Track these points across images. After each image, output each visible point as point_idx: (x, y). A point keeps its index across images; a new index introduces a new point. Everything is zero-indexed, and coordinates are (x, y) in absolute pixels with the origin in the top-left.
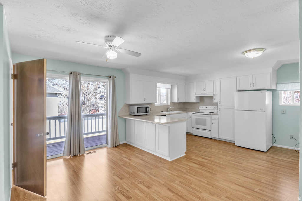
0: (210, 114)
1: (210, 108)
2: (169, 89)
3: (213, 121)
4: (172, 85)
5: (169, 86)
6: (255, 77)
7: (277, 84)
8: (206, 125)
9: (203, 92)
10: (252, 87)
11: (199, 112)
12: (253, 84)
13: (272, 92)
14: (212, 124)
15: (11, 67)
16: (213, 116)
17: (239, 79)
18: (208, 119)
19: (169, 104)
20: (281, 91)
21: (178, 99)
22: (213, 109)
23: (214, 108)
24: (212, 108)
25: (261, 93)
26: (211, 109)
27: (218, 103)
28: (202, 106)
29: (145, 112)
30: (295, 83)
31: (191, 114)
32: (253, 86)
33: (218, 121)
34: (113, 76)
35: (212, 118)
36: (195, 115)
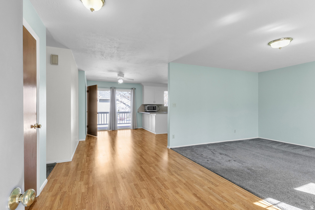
15: (87, 87)
34: (134, 88)
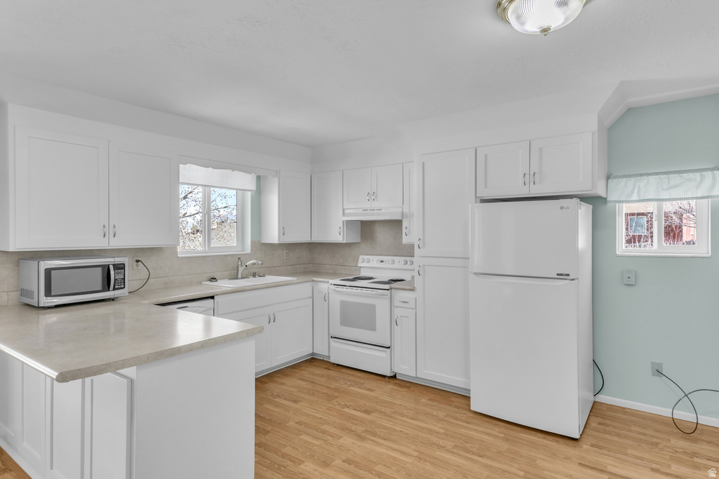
0: (387, 286)
1: (393, 262)
2: (249, 194)
3: (398, 312)
4: (259, 178)
5: (247, 181)
6: (540, 149)
7: (608, 177)
8: (374, 329)
9: (368, 205)
10: (527, 186)
11: (355, 279)
12: (532, 173)
13: (591, 207)
14: (394, 322)
16: (401, 295)
17: (486, 156)
18: (382, 306)
19: (248, 250)
20: (623, 202)
21: (283, 231)
22: (401, 266)
23: (406, 263)
24: (399, 261)
25: (562, 208)
26: (396, 265)
27: (416, 247)
28: (366, 257)
29: (100, 288)
30: (671, 176)
31: (326, 285)
32: (532, 183)
33: (414, 311)
35: (396, 303)
36: (340, 289)
